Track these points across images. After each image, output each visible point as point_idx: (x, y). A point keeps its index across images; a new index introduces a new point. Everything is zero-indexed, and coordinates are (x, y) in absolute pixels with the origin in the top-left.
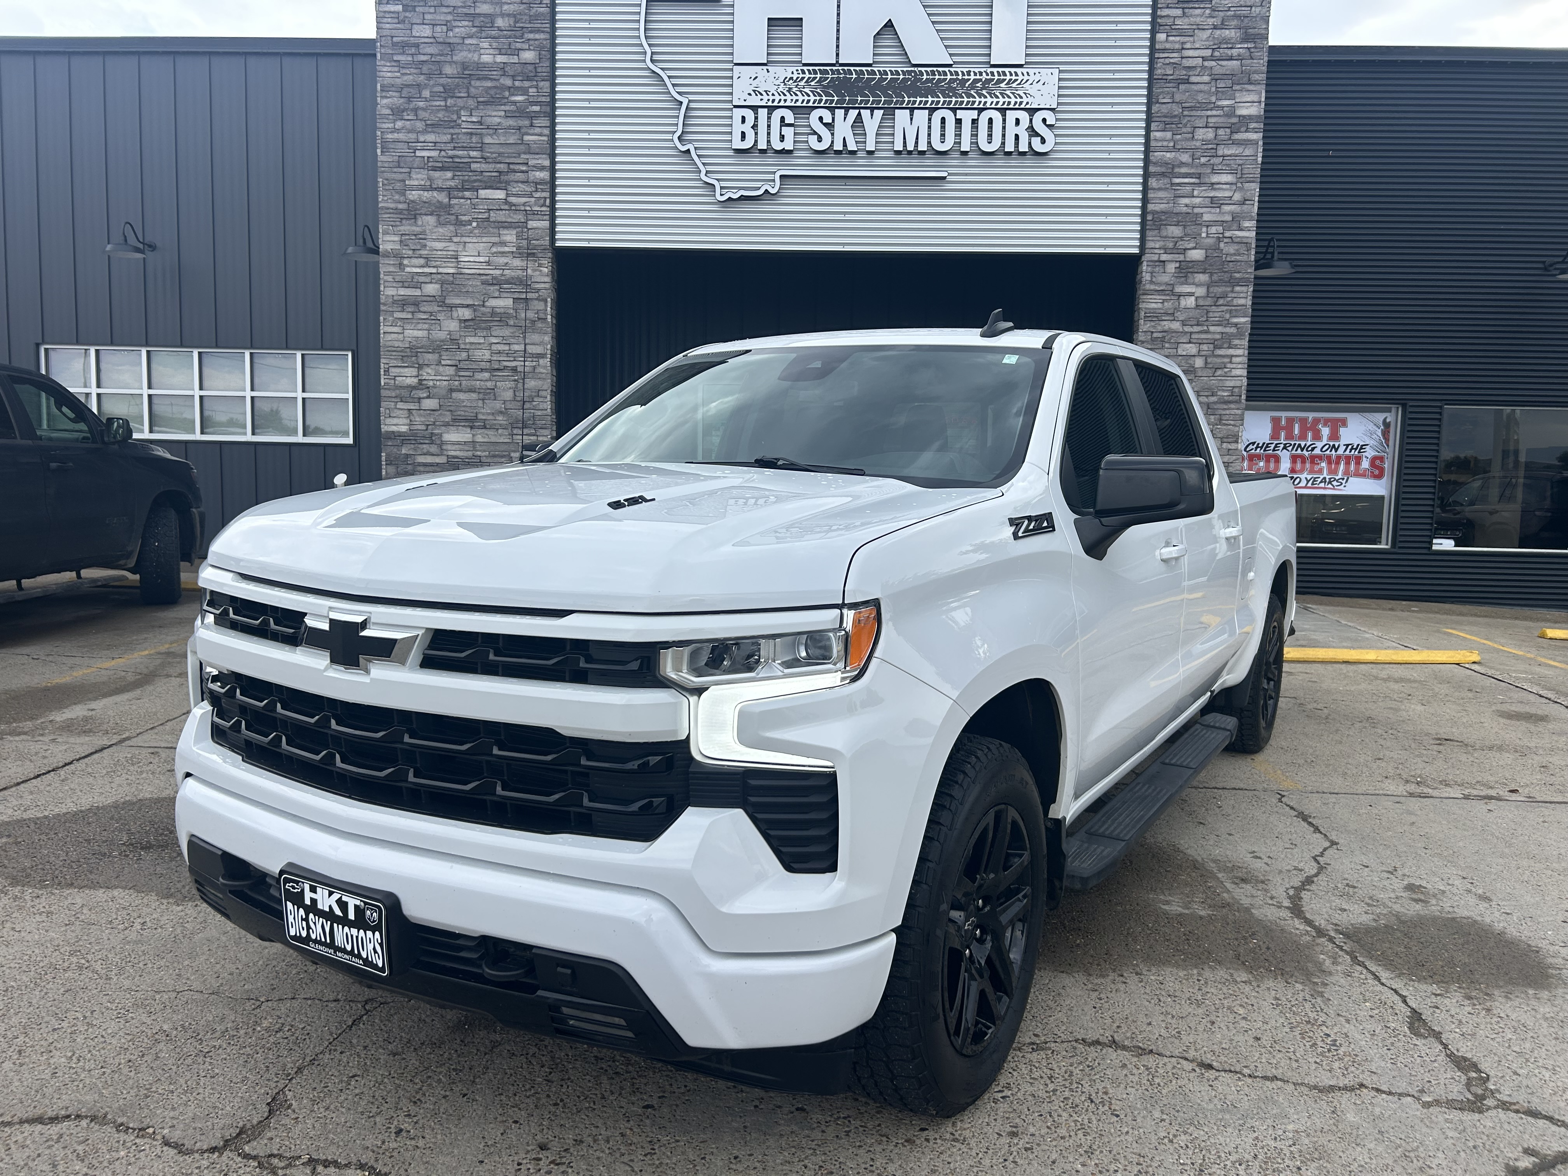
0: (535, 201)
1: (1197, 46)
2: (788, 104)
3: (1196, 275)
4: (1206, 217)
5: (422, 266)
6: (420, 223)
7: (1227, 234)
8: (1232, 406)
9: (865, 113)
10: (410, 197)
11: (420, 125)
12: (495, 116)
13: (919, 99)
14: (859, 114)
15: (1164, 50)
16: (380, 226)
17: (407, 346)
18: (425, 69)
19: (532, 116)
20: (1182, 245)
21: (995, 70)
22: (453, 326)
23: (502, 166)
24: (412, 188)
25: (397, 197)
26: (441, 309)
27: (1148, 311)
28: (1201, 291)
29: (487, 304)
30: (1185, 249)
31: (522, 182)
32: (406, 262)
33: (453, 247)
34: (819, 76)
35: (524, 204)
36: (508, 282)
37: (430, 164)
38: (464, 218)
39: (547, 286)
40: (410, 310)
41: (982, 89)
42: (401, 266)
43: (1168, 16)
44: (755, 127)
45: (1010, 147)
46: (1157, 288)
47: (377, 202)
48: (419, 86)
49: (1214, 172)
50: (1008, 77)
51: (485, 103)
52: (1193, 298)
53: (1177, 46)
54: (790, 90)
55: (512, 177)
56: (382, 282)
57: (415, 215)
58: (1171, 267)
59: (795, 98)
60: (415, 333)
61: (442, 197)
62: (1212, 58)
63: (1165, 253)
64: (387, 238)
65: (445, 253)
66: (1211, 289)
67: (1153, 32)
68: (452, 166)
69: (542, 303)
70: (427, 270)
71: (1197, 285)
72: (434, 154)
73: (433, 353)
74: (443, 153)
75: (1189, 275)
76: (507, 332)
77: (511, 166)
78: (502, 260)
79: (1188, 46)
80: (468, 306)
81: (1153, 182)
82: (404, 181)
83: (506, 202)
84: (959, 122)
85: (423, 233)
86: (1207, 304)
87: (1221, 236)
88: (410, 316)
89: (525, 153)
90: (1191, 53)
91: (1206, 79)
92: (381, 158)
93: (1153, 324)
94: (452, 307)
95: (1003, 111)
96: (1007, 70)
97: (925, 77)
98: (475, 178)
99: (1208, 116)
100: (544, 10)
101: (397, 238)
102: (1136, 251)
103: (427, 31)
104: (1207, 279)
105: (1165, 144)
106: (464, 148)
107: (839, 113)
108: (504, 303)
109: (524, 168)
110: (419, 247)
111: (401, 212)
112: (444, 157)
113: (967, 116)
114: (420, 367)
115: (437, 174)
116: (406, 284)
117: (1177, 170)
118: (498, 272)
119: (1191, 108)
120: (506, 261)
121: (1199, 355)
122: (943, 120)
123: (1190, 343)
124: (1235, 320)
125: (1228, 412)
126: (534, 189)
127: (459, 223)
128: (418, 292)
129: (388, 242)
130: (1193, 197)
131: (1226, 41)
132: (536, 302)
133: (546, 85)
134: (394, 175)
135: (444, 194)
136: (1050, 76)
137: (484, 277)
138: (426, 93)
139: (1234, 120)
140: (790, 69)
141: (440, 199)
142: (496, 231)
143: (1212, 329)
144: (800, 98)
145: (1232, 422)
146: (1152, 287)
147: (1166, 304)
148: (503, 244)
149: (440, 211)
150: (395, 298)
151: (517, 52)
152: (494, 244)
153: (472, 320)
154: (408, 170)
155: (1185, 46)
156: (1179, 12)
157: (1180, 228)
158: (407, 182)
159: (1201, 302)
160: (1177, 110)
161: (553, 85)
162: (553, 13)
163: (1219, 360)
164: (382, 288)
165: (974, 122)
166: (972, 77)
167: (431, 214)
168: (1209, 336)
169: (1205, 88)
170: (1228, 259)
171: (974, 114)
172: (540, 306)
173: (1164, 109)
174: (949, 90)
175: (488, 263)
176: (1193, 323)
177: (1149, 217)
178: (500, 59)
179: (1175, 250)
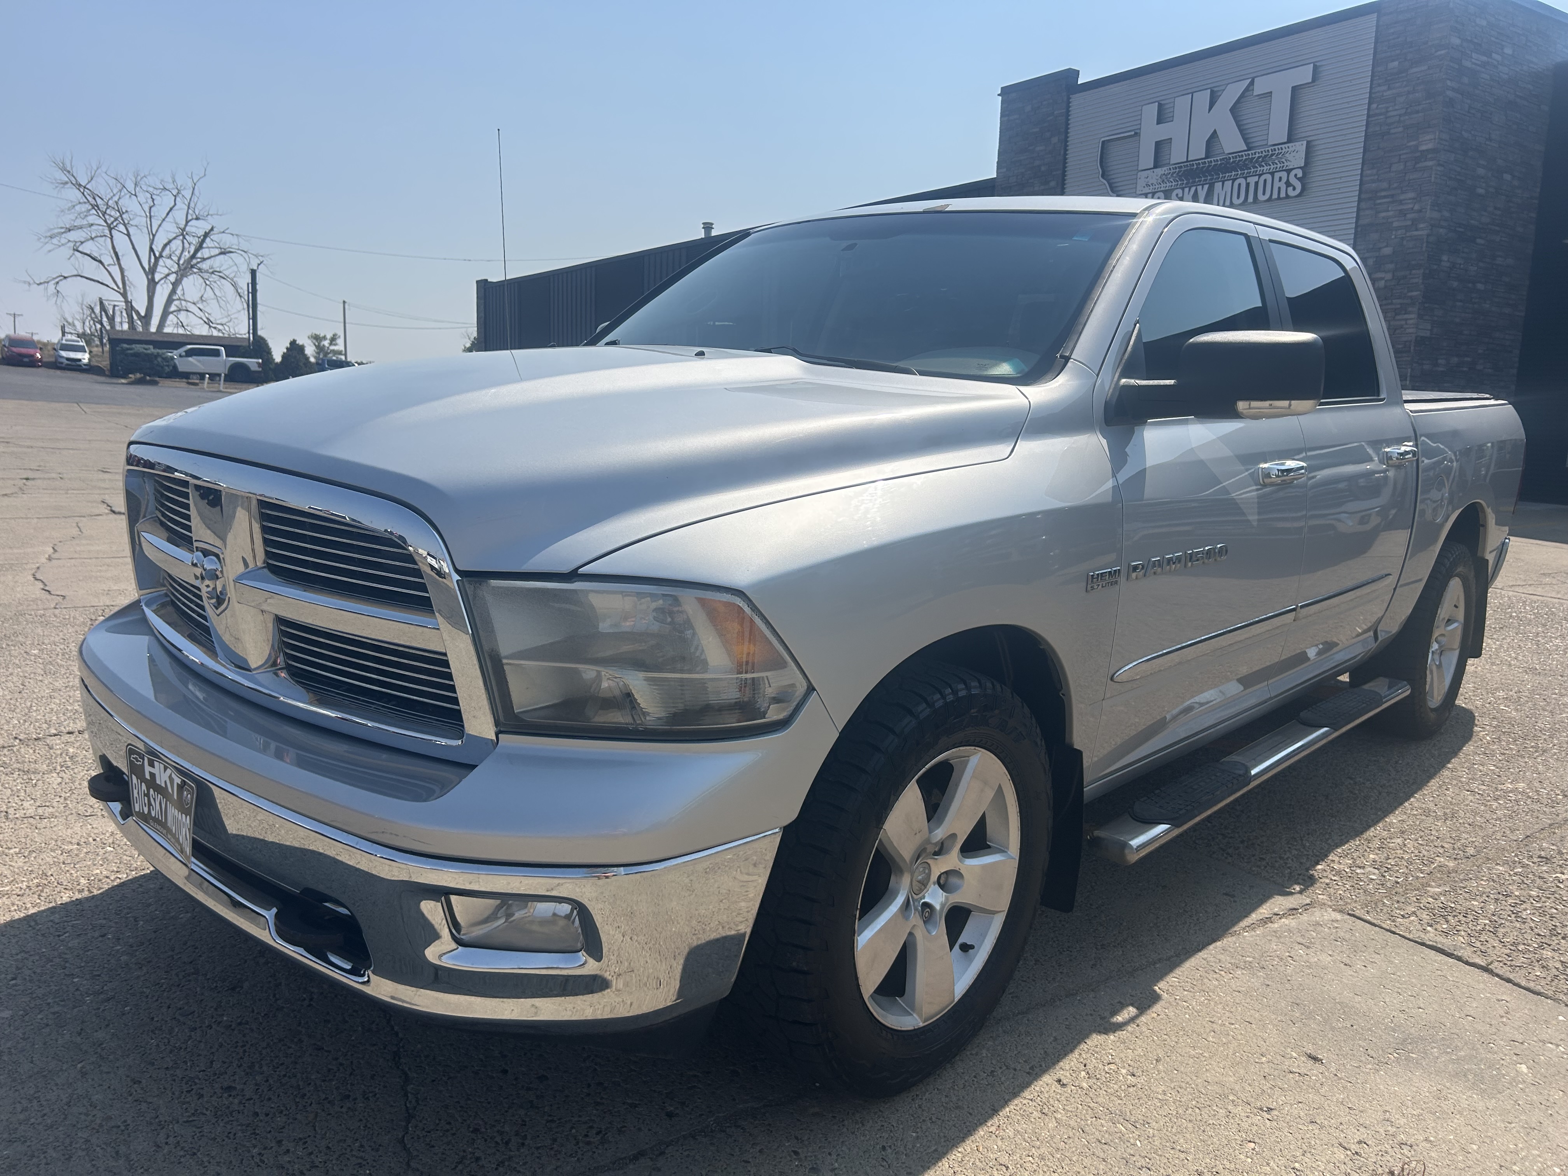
1: (1397, 107)
2: (1162, 189)
4: (1395, 224)
13: (1227, 174)
14: (1196, 189)
21: (1270, 149)
34: (1177, 170)
41: (1262, 162)
43: (1379, 92)
45: (1275, 196)
49: (1403, 193)
50: (1277, 152)
53: (1384, 110)
54: (1163, 181)
59: (1165, 185)
66: (1396, 274)
67: (1370, 104)
79: (1391, 109)
84: (1248, 185)
87: (1404, 236)
91: (1400, 129)
95: (1272, 174)
96: (1276, 147)
97: (1231, 160)
99: (1400, 155)
100: (1061, 159)
103: (1013, 180)
104: (1393, 267)
105: (1372, 178)
113: (1252, 180)
117: (1379, 194)
122: (1240, 185)
124: (1411, 294)
130: (1388, 211)
131: (1415, 101)
136: (1300, 147)
140: (1165, 168)
144: (1168, 184)
151: (1048, 183)
155: (1389, 110)
157: (1378, 234)
160: (1381, 154)
162: (1065, 159)
166: (1257, 155)
169: (1400, 135)
170: (1408, 251)
171: (1256, 179)
173: (1373, 155)
174: (1244, 167)
178: (1041, 188)
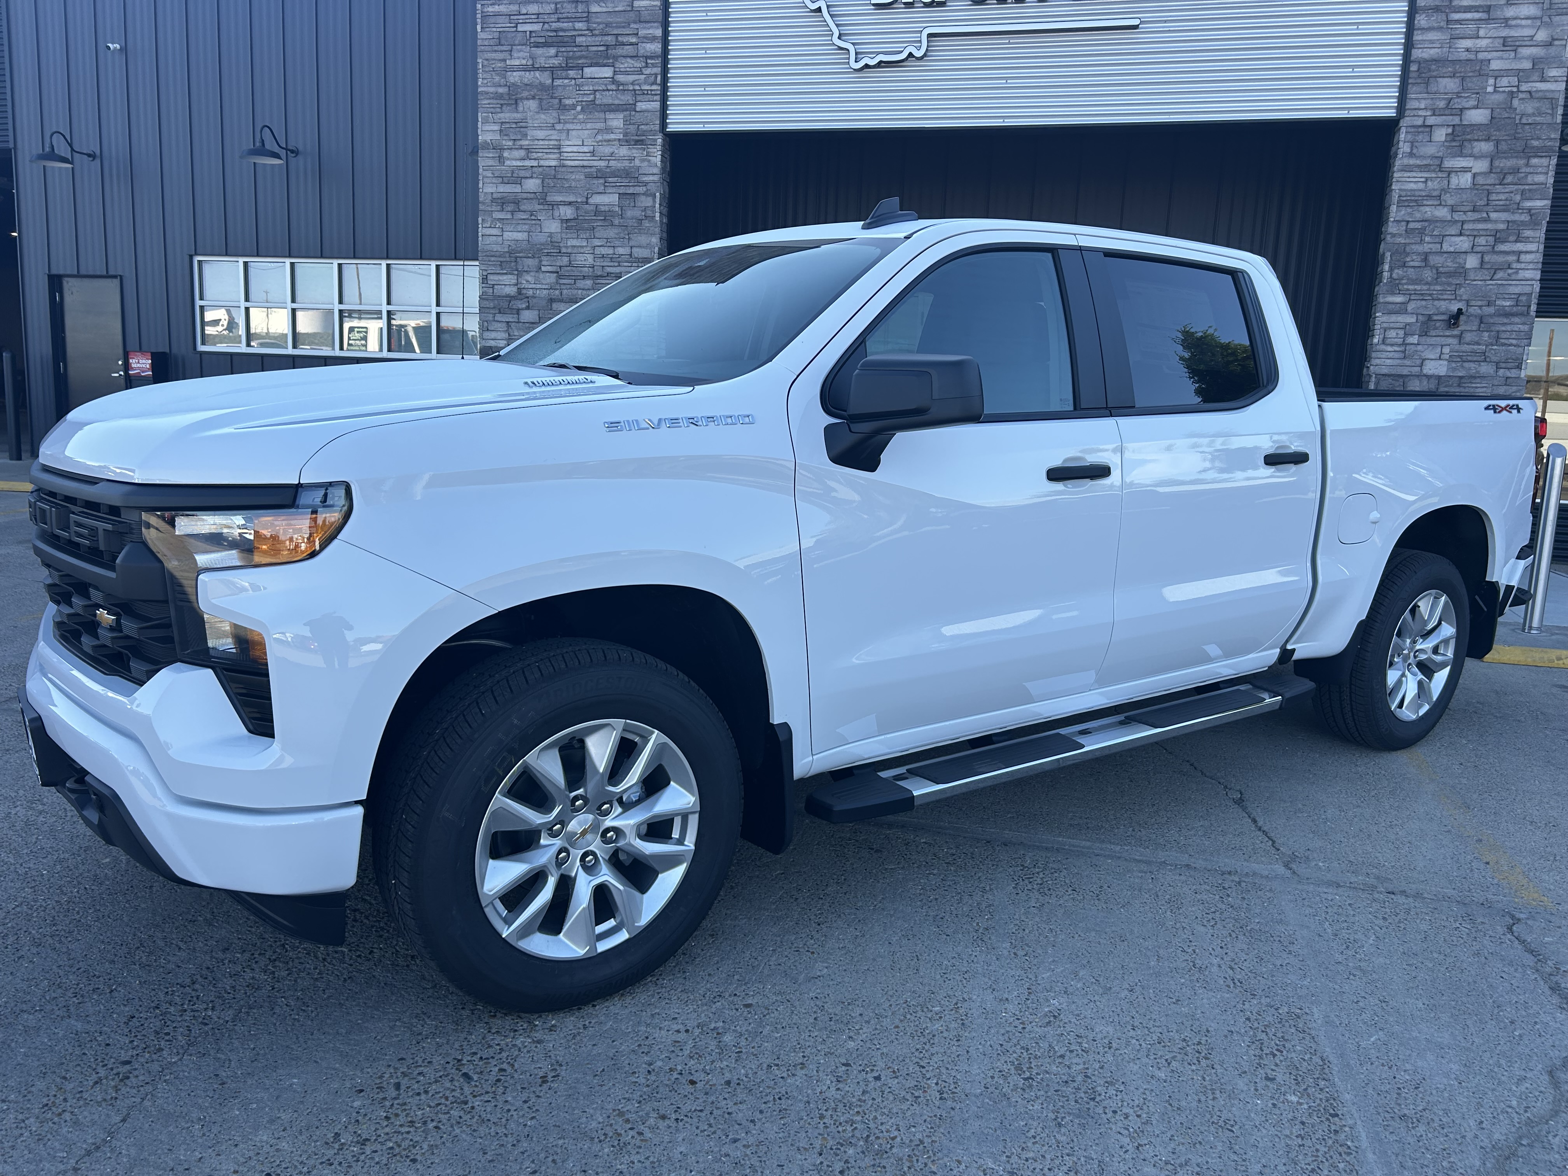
0: (643, 77)
3: (1476, 143)
4: (1495, 65)
5: (523, 159)
6: (521, 109)
7: (1524, 87)
8: (1516, 320)
10: (512, 80)
16: (480, 114)
17: (506, 250)
20: (1458, 104)
22: (553, 226)
23: (609, 38)
24: (513, 69)
25: (497, 78)
26: (541, 207)
27: (1403, 194)
28: (1480, 166)
29: (591, 201)
30: (1461, 110)
31: (631, 57)
32: (506, 154)
33: (555, 135)
35: (633, 84)
36: (615, 173)
37: (532, 40)
38: (568, 102)
39: (656, 178)
40: (509, 209)
42: (501, 159)
46: (1418, 162)
47: (477, 86)
52: (1468, 177)
55: (620, 51)
56: (480, 178)
57: (516, 100)
58: (1440, 135)
60: (515, 235)
61: (545, 78)
63: (1434, 115)
64: (486, 128)
65: (546, 142)
66: (1496, 163)
68: (556, 40)
69: (650, 199)
70: (528, 163)
71: (1476, 157)
72: (536, 27)
73: (533, 257)
74: (546, 26)
75: (1466, 144)
76: (612, 233)
77: (620, 38)
78: (607, 150)
80: (570, 203)
81: (1421, 20)
82: (505, 60)
83: (613, 81)
85: (524, 120)
86: (1489, 182)
87: (1515, 89)
88: (509, 216)
89: (635, 22)
92: (481, 35)
93: (1409, 210)
94: (553, 205)
98: (579, 54)
101: (496, 127)
102: (1392, 113)
104: (1492, 148)
106: (568, 19)
108: (608, 199)
109: (634, 40)
110: (519, 137)
111: (500, 96)
112: (548, 31)
114: (519, 275)
115: (539, 51)
116: (506, 180)
118: (603, 164)
120: (611, 150)
121: (1472, 251)
123: (1461, 234)
124: (1528, 204)
125: (1509, 328)
126: (644, 64)
127: (563, 108)
128: (517, 189)
129: (487, 133)
130: (1478, 37)
132: (643, 198)
134: (494, 55)
135: (547, 74)
137: (588, 170)
141: (542, 80)
142: (602, 115)
143: (1493, 215)
145: (1514, 342)
146: (1412, 161)
147: (1429, 183)
148: (609, 130)
149: (543, 94)
150: (495, 196)
152: (599, 131)
153: (575, 219)
154: (509, 48)
157: (1457, 80)
158: (508, 62)
159: (1480, 180)
163: (1500, 259)
164: (481, 185)
167: (533, 98)
168: (1489, 226)
170: (1524, 121)
172: (647, 202)
175: (593, 153)
176: (1468, 208)
177: (1414, 67)
179: (1449, 109)
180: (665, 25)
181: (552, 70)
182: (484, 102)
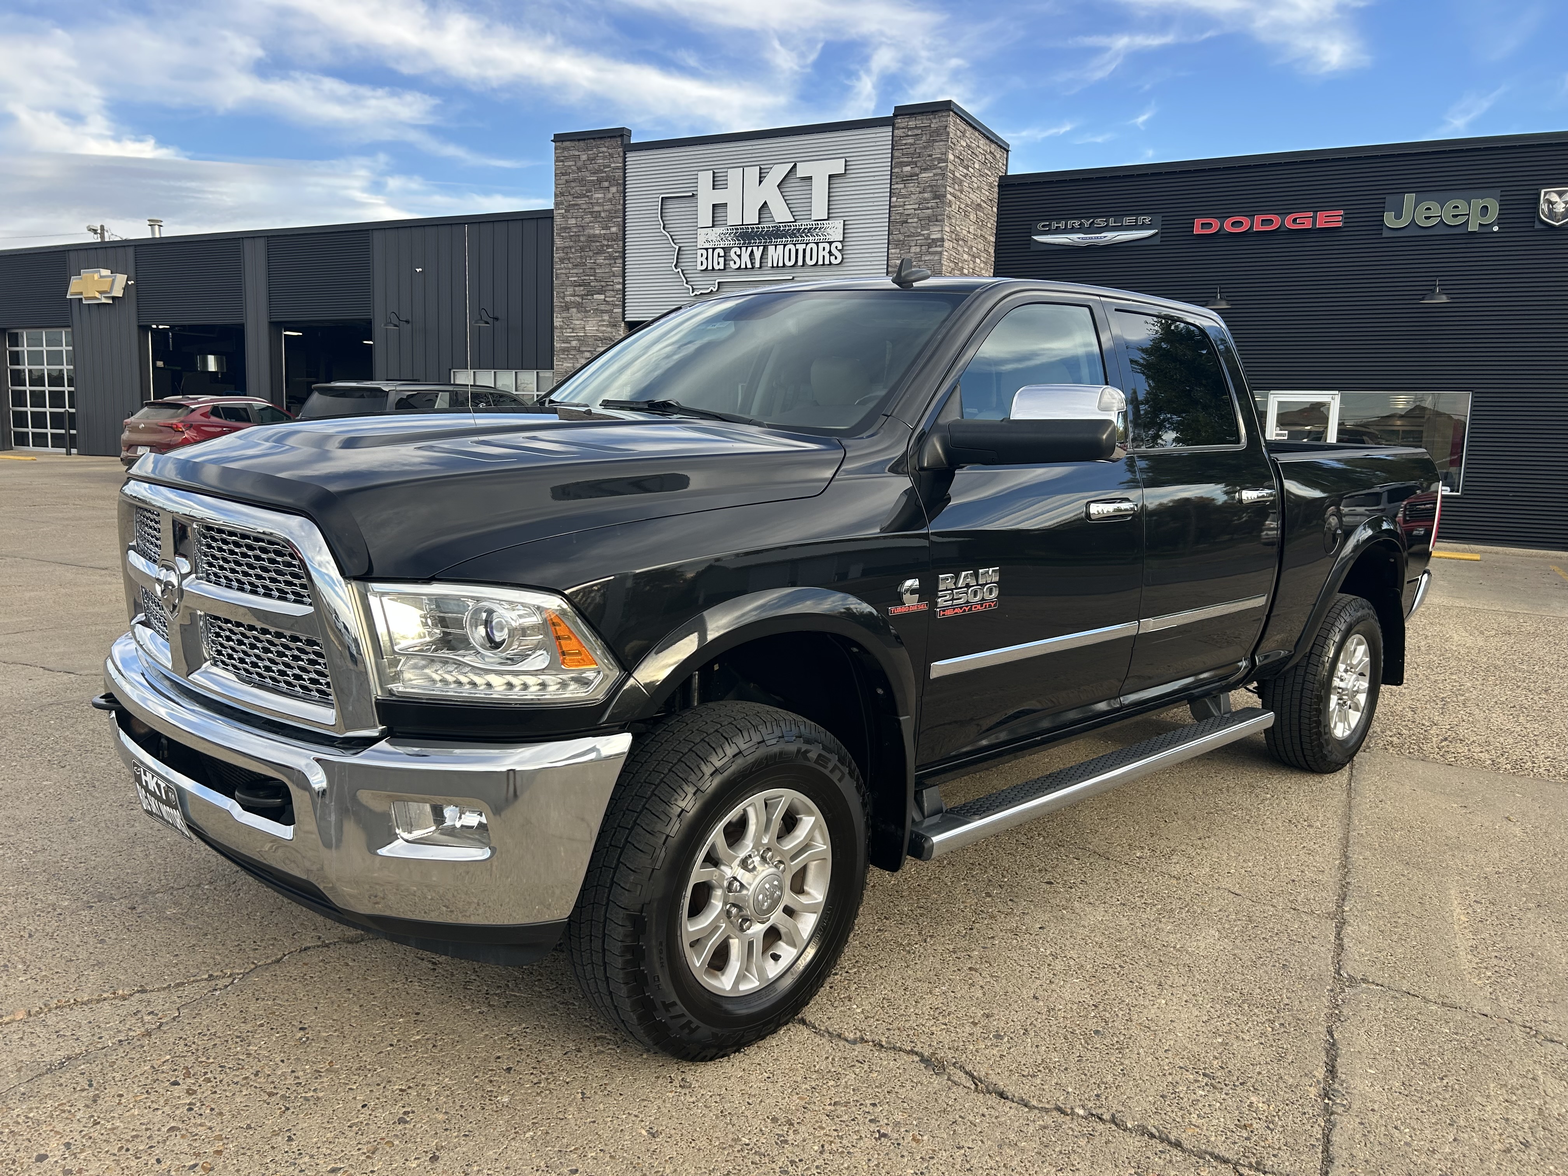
0: (616, 299)
1: (911, 203)
2: (721, 246)
5: (571, 333)
6: (570, 312)
9: (755, 249)
10: (567, 300)
11: (570, 265)
12: (600, 260)
13: (779, 240)
14: (752, 249)
15: (895, 207)
16: (555, 314)
17: (564, 371)
18: (573, 239)
19: (615, 259)
21: (813, 223)
22: (582, 361)
23: (603, 283)
24: (568, 296)
25: (561, 300)
26: (578, 352)
29: (596, 350)
31: (612, 290)
32: (564, 331)
33: (583, 323)
34: (734, 231)
35: (612, 301)
36: (605, 339)
37: (574, 284)
38: (587, 309)
40: (565, 354)
41: (808, 233)
42: (563, 333)
43: (897, 188)
44: (707, 259)
47: (554, 303)
48: (571, 247)
50: (820, 226)
51: (597, 253)
53: (902, 204)
54: (722, 239)
55: (607, 288)
56: (555, 341)
57: (568, 308)
59: (724, 243)
60: (568, 365)
62: (919, 209)
64: (557, 320)
65: (580, 326)
68: (583, 284)
70: (573, 334)
72: (576, 279)
74: (580, 278)
77: (607, 283)
79: (907, 203)
80: (588, 351)
83: (605, 300)
84: (797, 250)
85: (571, 317)
88: (565, 357)
89: (613, 276)
90: (908, 207)
92: (555, 282)
94: (582, 352)
95: (817, 244)
96: (819, 222)
97: (782, 228)
98: (592, 289)
100: (621, 207)
101: (561, 320)
103: (573, 221)
106: (588, 275)
107: (744, 249)
109: (613, 284)
110: (569, 324)
111: (562, 307)
112: (580, 280)
113: (801, 247)
115: (577, 288)
116: (564, 341)
118: (601, 334)
119: (908, 236)
120: (604, 329)
122: (790, 250)
126: (616, 294)
127: (587, 312)
128: (569, 345)
129: (557, 322)
131: (925, 199)
133: (621, 243)
134: (560, 290)
135: (580, 298)
136: (839, 224)
137: (595, 337)
138: (573, 250)
139: (930, 241)
140: (723, 228)
141: (578, 300)
142: (600, 314)
144: (727, 243)
148: (604, 321)
149: (579, 306)
150: (560, 348)
151: (609, 228)
152: (599, 321)
154: (566, 287)
155: (905, 204)
156: (902, 186)
158: (565, 293)
160: (901, 237)
161: (624, 243)
162: (624, 208)
164: (555, 344)
165: (804, 250)
166: (803, 227)
167: (575, 308)
169: (914, 225)
171: (804, 246)
173: (895, 237)
174: (793, 235)
175: (597, 330)
178: (602, 232)
180: (624, 277)
181: (582, 296)
182: (556, 309)
